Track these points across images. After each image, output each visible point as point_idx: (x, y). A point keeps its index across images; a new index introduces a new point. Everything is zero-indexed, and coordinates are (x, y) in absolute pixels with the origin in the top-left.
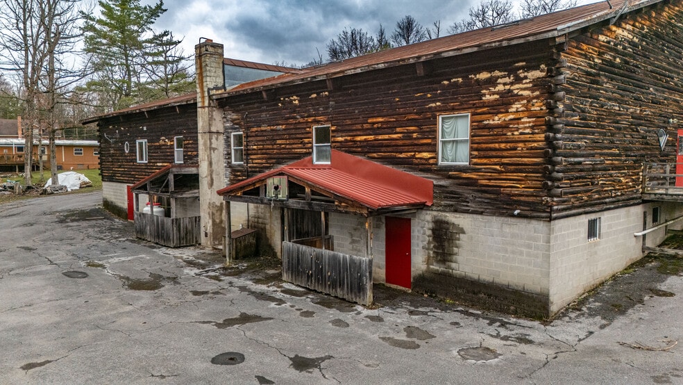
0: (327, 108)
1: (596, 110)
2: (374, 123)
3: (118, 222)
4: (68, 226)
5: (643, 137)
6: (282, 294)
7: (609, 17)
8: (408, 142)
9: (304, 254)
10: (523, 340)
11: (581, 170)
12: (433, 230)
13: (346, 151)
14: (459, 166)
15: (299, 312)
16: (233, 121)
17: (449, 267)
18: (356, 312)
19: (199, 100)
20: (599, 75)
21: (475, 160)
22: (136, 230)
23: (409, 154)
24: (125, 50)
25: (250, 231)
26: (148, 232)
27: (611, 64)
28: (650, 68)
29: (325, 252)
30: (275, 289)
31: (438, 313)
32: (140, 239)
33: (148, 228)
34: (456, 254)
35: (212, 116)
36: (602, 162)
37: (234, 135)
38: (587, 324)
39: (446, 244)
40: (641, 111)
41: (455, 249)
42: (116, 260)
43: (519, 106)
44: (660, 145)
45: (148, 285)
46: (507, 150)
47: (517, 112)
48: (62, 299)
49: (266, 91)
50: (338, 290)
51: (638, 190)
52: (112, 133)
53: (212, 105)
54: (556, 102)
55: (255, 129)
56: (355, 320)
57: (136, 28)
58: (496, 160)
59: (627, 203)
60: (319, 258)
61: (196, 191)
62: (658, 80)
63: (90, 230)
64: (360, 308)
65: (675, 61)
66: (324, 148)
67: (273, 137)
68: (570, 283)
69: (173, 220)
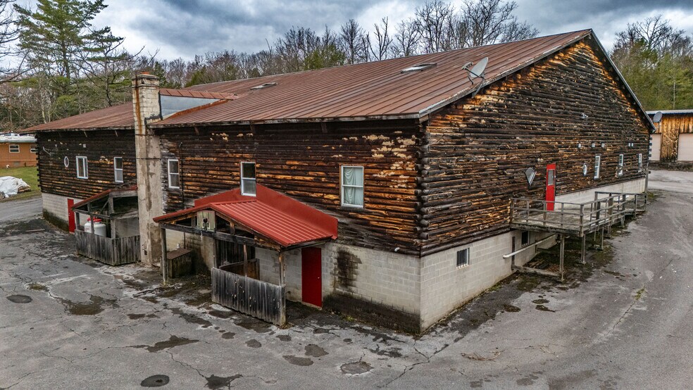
0: (252, 147)
1: (462, 165)
2: (291, 165)
3: (59, 235)
4: (8, 241)
5: (510, 178)
6: (210, 316)
7: (470, 92)
8: (318, 184)
9: (229, 280)
10: (395, 354)
11: (449, 214)
12: (338, 259)
13: (269, 187)
14: (356, 208)
15: (221, 334)
16: (169, 148)
17: (350, 290)
18: (270, 332)
19: (137, 128)
20: (464, 137)
21: (367, 205)
22: (77, 247)
23: (320, 195)
24: (63, 45)
25: (187, 251)
26: (90, 250)
27: (476, 125)
28: (516, 121)
29: (248, 279)
30: (205, 310)
31: (338, 331)
32: (82, 255)
33: (90, 246)
34: (355, 280)
35: (149, 143)
36: (469, 205)
37: (170, 162)
38: (447, 337)
39: (348, 271)
40: (507, 157)
41: (354, 275)
42: (58, 281)
43: (398, 165)
44: (528, 182)
45: (89, 309)
46: (390, 199)
47: (396, 170)
48: (8, 326)
49: (198, 127)
50: (258, 312)
51: (506, 221)
52: (51, 147)
53: (149, 133)
54: (423, 165)
55: (189, 158)
56: (268, 340)
57: (74, 23)
58: (382, 206)
59: (494, 233)
60: (242, 284)
61: (135, 212)
62: (525, 129)
63: (31, 245)
64: (274, 328)
65: (542, 110)
66: (251, 182)
67: (206, 167)
68: (441, 303)
69: (113, 241)
